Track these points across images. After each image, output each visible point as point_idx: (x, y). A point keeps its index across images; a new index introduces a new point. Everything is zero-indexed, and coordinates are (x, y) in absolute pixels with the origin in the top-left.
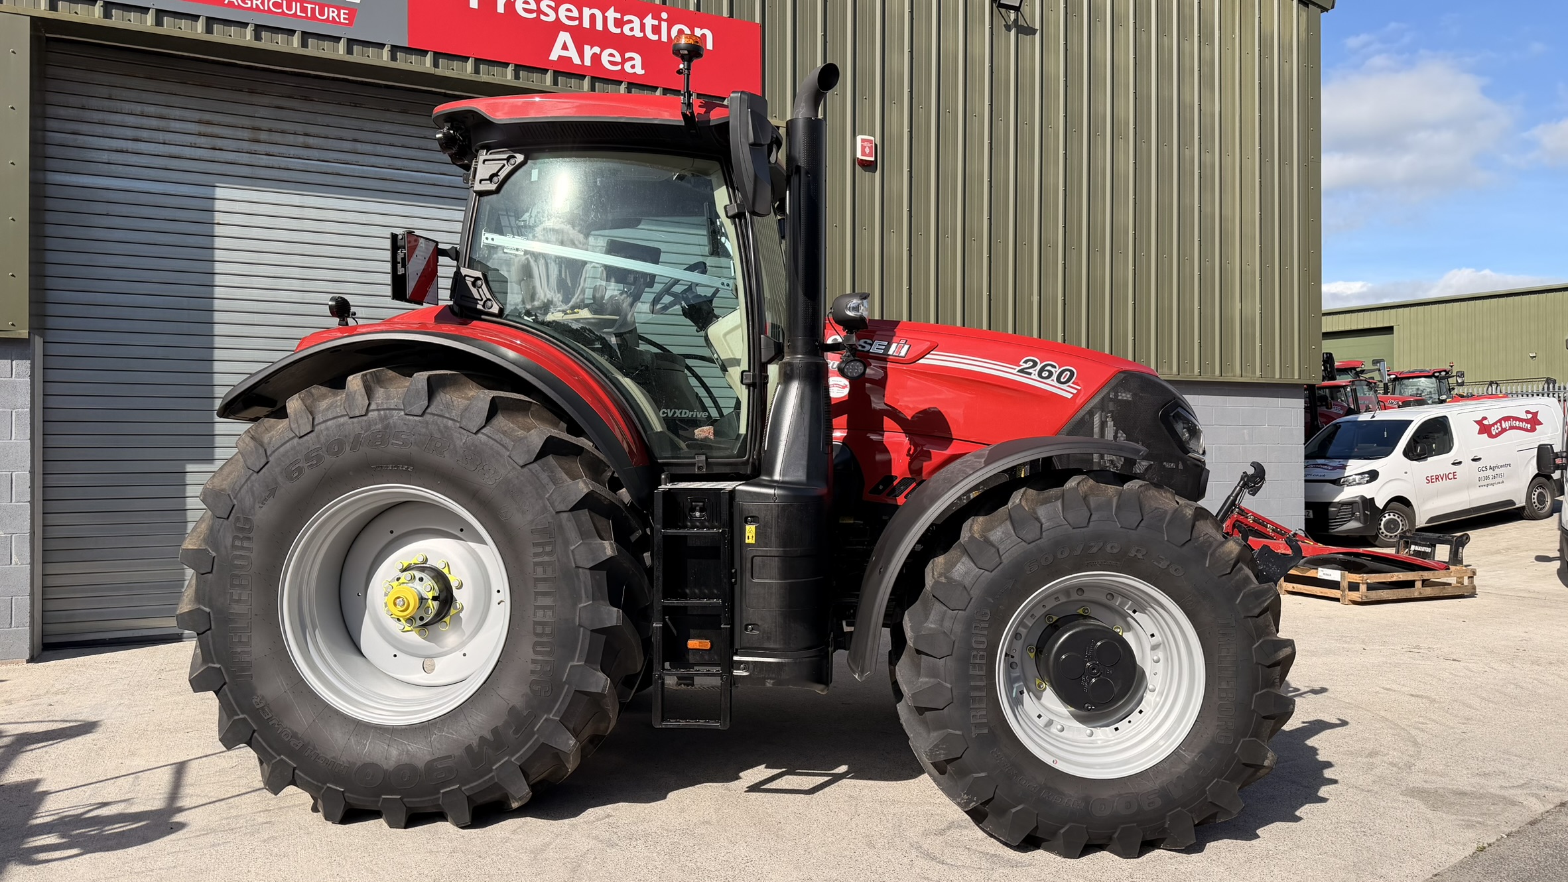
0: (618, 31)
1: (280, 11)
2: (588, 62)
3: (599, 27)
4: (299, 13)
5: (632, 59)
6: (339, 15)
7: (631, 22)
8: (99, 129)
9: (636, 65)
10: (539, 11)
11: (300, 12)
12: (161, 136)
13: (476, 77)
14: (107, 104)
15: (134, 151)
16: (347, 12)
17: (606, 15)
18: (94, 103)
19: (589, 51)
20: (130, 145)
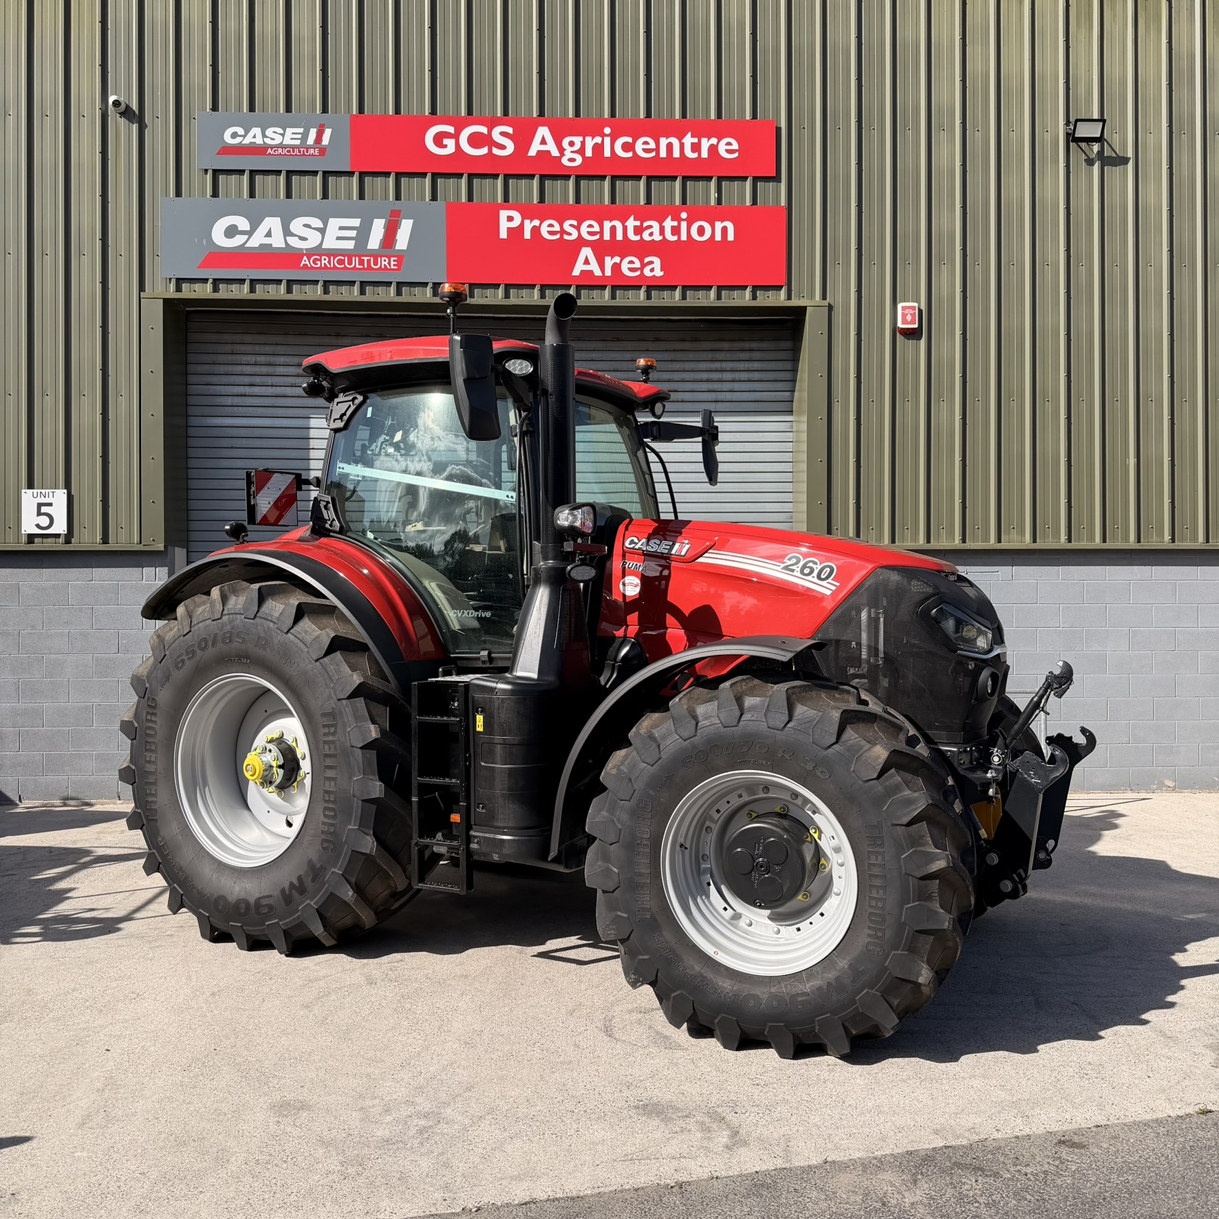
0: (638, 238)
1: (343, 266)
2: (608, 273)
3: (619, 237)
4: (357, 266)
5: (651, 263)
6: (389, 263)
7: (650, 227)
8: (225, 379)
9: (655, 268)
10: (563, 232)
11: (359, 265)
12: (269, 380)
13: (505, 301)
14: (230, 358)
15: (250, 394)
16: (396, 259)
17: (626, 224)
18: (222, 358)
19: (609, 262)
20: (248, 390)
